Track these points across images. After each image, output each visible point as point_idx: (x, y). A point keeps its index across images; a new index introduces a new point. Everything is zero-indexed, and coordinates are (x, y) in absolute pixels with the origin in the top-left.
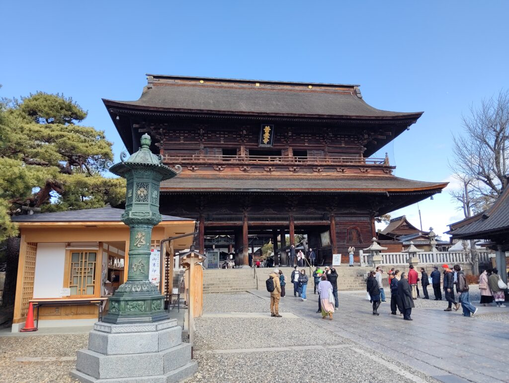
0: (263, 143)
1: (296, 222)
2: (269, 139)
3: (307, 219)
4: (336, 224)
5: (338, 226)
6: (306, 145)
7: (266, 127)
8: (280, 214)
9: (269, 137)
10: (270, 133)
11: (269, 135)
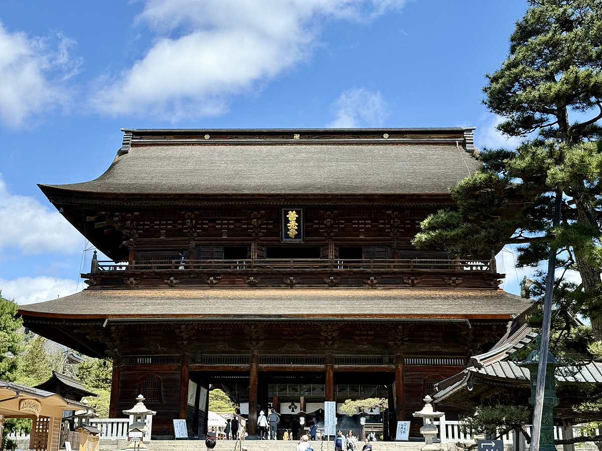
0: (287, 236)
1: (336, 366)
2: (296, 230)
3: (355, 361)
4: (405, 371)
5: (408, 373)
6: (360, 237)
7: (290, 212)
8: (310, 353)
9: (296, 228)
10: (297, 220)
11: (297, 224)
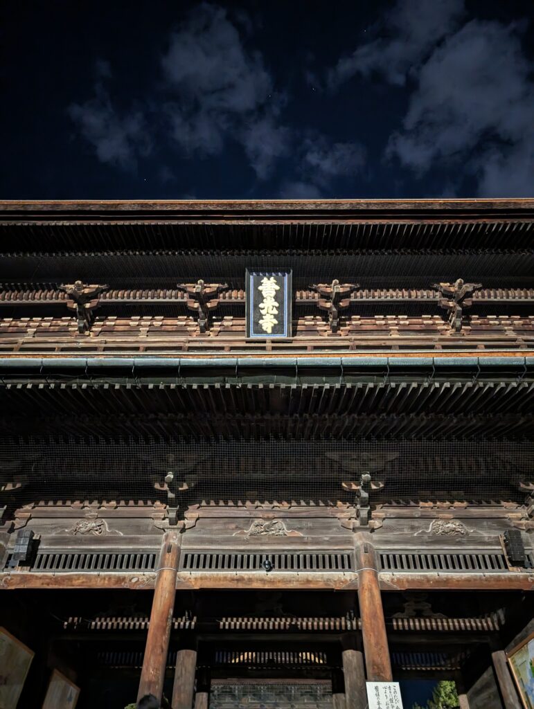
0: (259, 330)
2: (276, 317)
7: (265, 280)
8: (314, 542)
9: (276, 312)
10: (278, 297)
11: (277, 305)
